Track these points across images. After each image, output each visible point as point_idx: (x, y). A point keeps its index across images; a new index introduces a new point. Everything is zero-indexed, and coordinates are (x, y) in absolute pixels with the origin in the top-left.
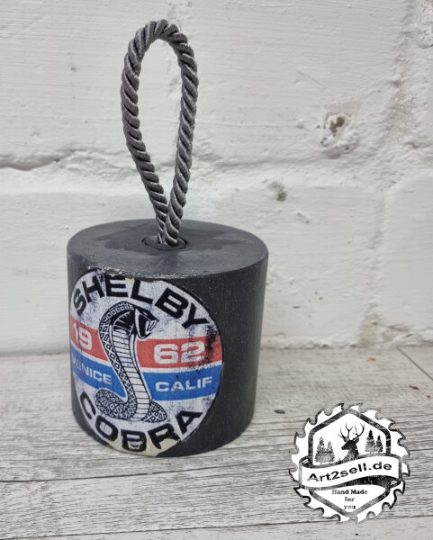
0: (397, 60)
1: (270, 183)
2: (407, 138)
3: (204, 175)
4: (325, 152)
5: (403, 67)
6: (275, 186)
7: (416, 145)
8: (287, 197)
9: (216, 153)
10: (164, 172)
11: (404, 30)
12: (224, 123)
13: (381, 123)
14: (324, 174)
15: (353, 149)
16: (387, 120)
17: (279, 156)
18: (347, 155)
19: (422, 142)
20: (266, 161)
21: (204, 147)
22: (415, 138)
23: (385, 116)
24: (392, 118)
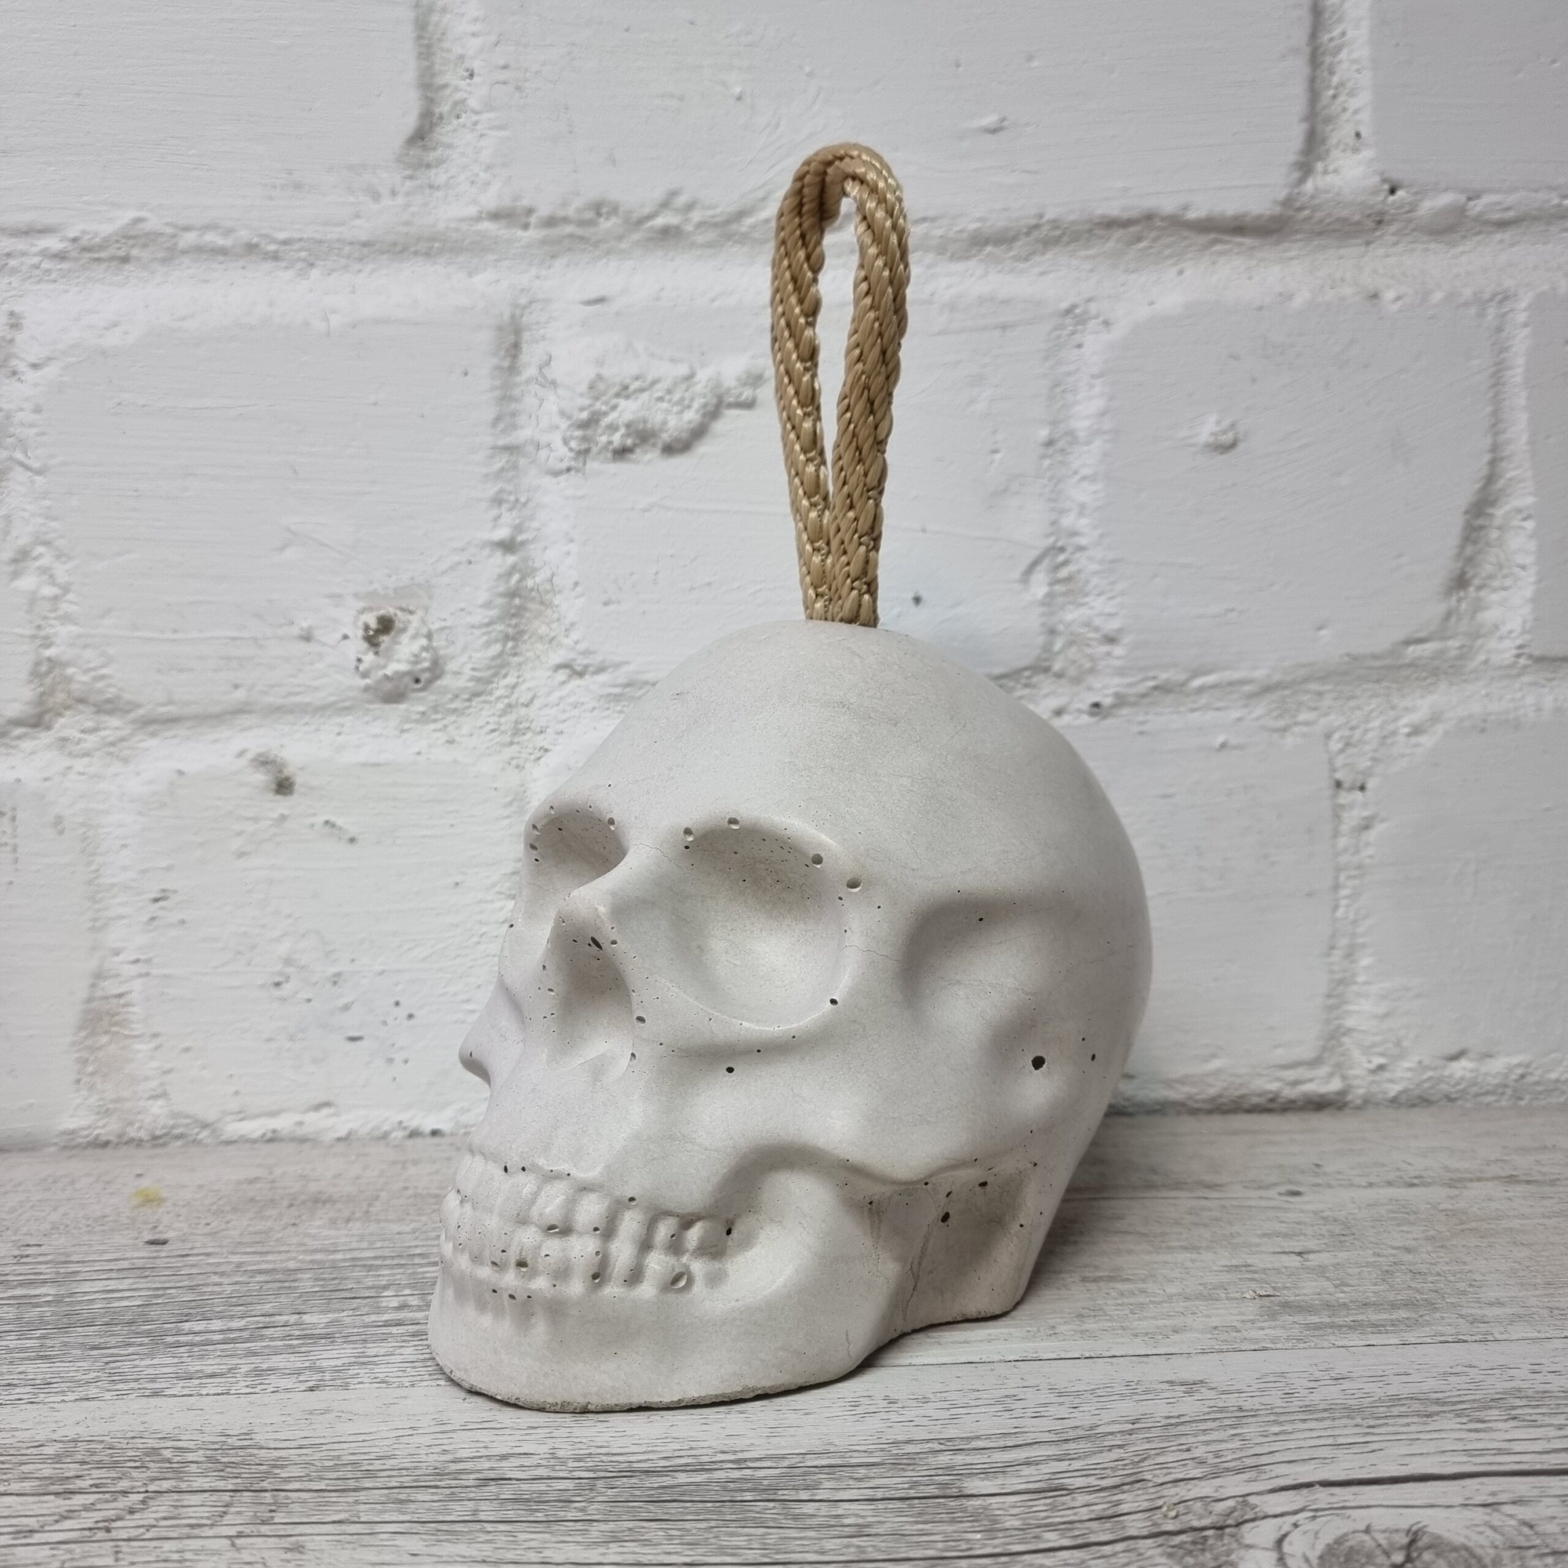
0: (497, 501)
1: (250, 755)
2: (558, 656)
3: (113, 744)
4: (367, 689)
5: (515, 513)
6: (264, 762)
7: (579, 669)
8: (296, 787)
9: (127, 696)
10: (19, 738)
11: (501, 442)
12: (136, 634)
13: (488, 625)
14: (376, 736)
15: (430, 682)
16: (500, 619)
17: (269, 699)
18: (421, 694)
19: (586, 662)
20: (241, 710)
21: (100, 685)
22: (572, 655)
23: (494, 613)
24: (513, 616)
